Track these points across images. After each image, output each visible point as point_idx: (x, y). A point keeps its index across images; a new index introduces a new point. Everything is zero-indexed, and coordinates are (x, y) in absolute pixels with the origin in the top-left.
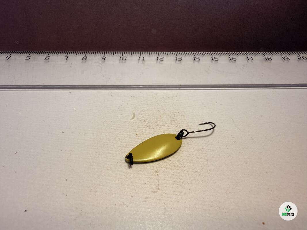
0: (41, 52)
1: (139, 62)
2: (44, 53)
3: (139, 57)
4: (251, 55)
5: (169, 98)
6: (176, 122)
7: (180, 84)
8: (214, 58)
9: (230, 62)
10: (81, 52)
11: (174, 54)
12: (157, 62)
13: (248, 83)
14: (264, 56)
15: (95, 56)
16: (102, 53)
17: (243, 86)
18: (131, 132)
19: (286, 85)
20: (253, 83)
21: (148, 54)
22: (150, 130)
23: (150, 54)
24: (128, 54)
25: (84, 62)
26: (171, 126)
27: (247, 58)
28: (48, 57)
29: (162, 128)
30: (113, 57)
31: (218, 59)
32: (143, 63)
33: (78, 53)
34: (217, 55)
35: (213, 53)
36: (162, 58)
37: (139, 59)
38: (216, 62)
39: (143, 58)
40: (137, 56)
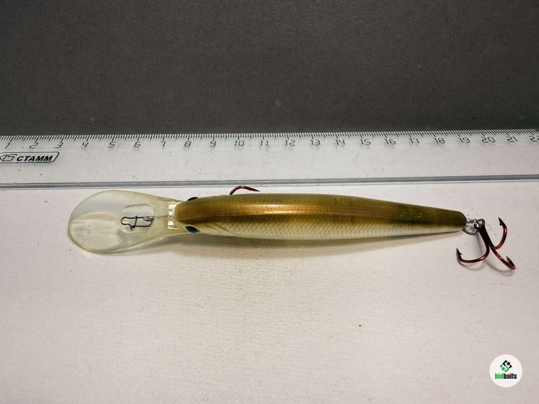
0: (128, 136)
1: (261, 148)
2: (132, 137)
4: (416, 136)
7: (318, 178)
8: (365, 140)
9: (387, 147)
10: (181, 136)
11: (310, 136)
12: (286, 148)
14: (435, 138)
15: (200, 141)
16: (210, 136)
19: (462, 178)
23: (275, 136)
24: (246, 136)
25: (186, 148)
27: (411, 140)
28: (139, 143)
30: (225, 141)
31: (370, 143)
32: (267, 150)
33: (178, 137)
34: (368, 136)
35: (363, 133)
36: (293, 142)
37: (261, 144)
38: (367, 147)
39: (267, 142)
40: (259, 140)
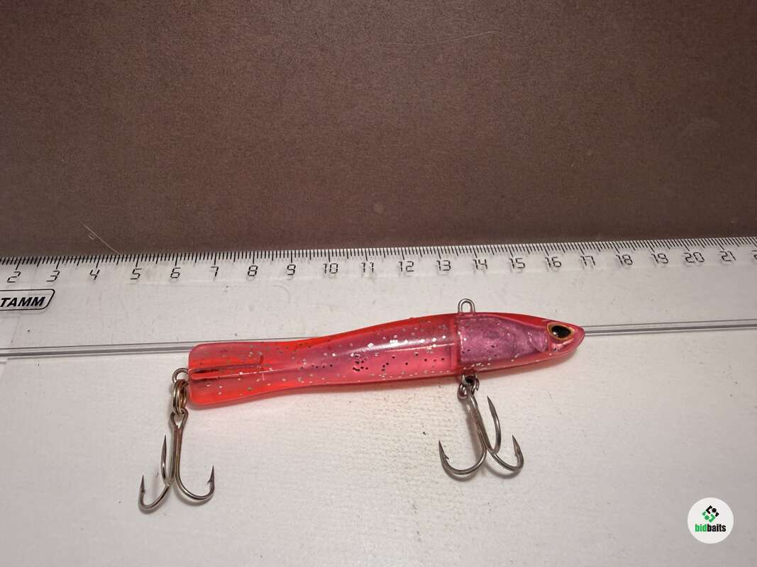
1: (363, 275)
2: (167, 259)
6: (444, 400)
10: (242, 255)
11: (435, 251)
15: (271, 264)
16: (286, 254)
18: (362, 425)
21: (380, 253)
22: (396, 419)
23: (384, 253)
24: (340, 254)
25: (251, 278)
26: (434, 410)
28: (178, 270)
29: (417, 414)
30: (309, 263)
33: (237, 257)
36: (411, 263)
37: (364, 268)
39: (372, 264)
40: (360, 261)
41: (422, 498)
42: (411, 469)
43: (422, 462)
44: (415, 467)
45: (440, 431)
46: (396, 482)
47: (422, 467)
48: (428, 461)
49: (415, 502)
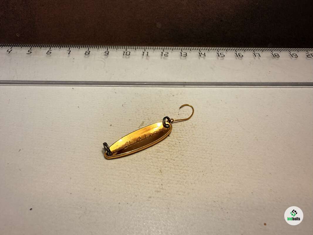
0: (43, 45)
1: (143, 57)
2: (46, 47)
3: (144, 53)
4: (258, 51)
5: (173, 96)
7: (185, 82)
8: (220, 54)
9: (236, 58)
10: (84, 46)
11: (179, 49)
12: (161, 58)
13: (255, 81)
14: (272, 53)
15: (98, 51)
16: (105, 47)
17: (249, 84)
19: (293, 84)
20: (259, 81)
21: (152, 49)
23: (154, 49)
24: (132, 48)
25: (87, 56)
27: (254, 54)
28: (51, 51)
31: (224, 55)
32: (147, 59)
33: (81, 47)
34: (223, 51)
35: (219, 48)
36: (167, 53)
37: (143, 55)
38: (222, 58)
39: (148, 53)
40: (142, 51)
41: (165, 167)
42: (160, 152)
43: (167, 150)
44: (163, 152)
45: (177, 135)
46: (151, 159)
47: (166, 152)
48: (170, 149)
49: (161, 169)
